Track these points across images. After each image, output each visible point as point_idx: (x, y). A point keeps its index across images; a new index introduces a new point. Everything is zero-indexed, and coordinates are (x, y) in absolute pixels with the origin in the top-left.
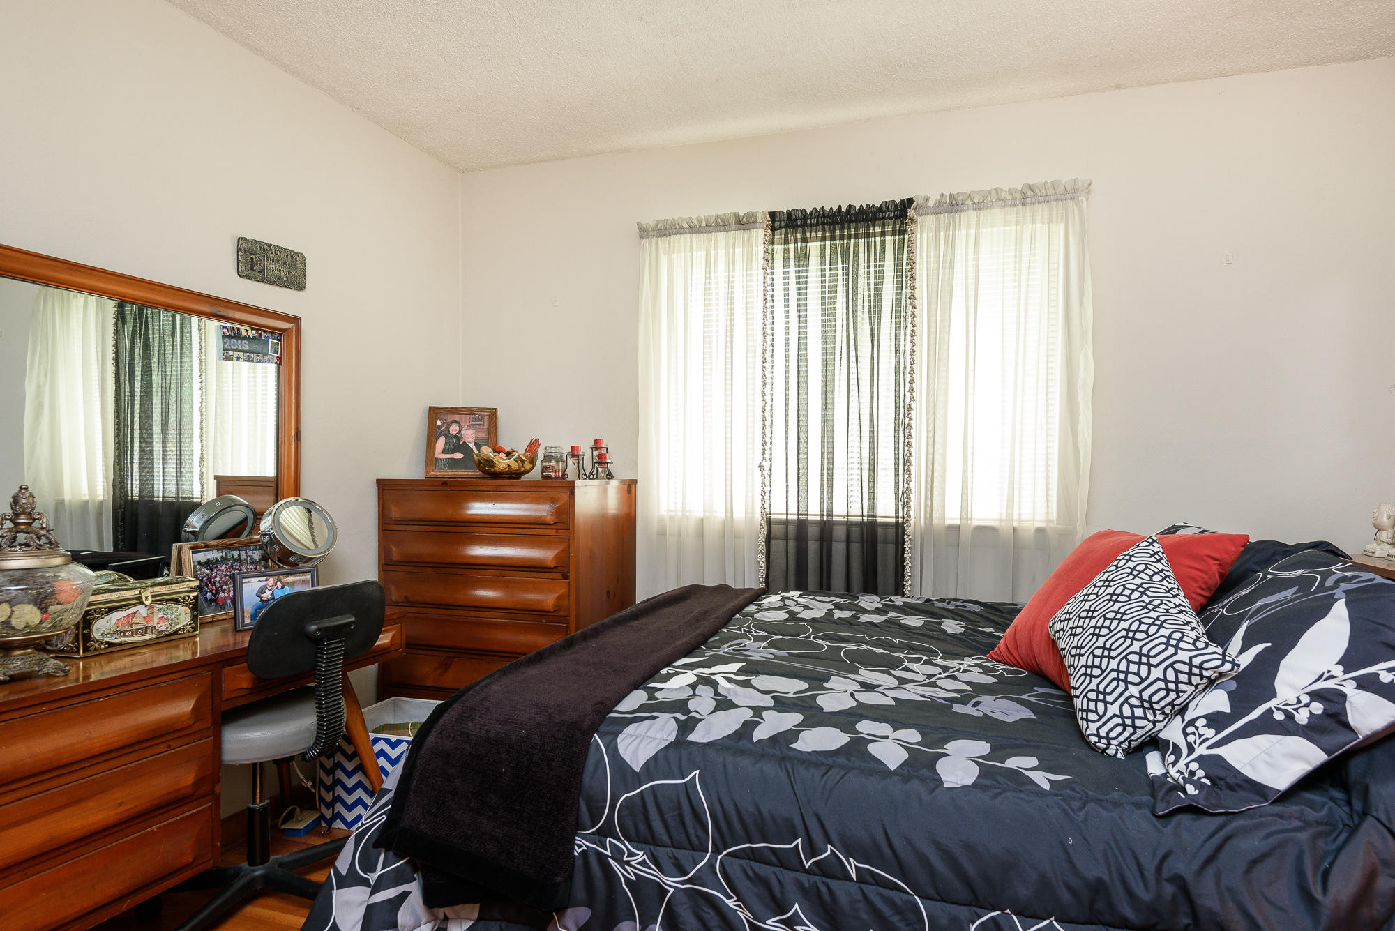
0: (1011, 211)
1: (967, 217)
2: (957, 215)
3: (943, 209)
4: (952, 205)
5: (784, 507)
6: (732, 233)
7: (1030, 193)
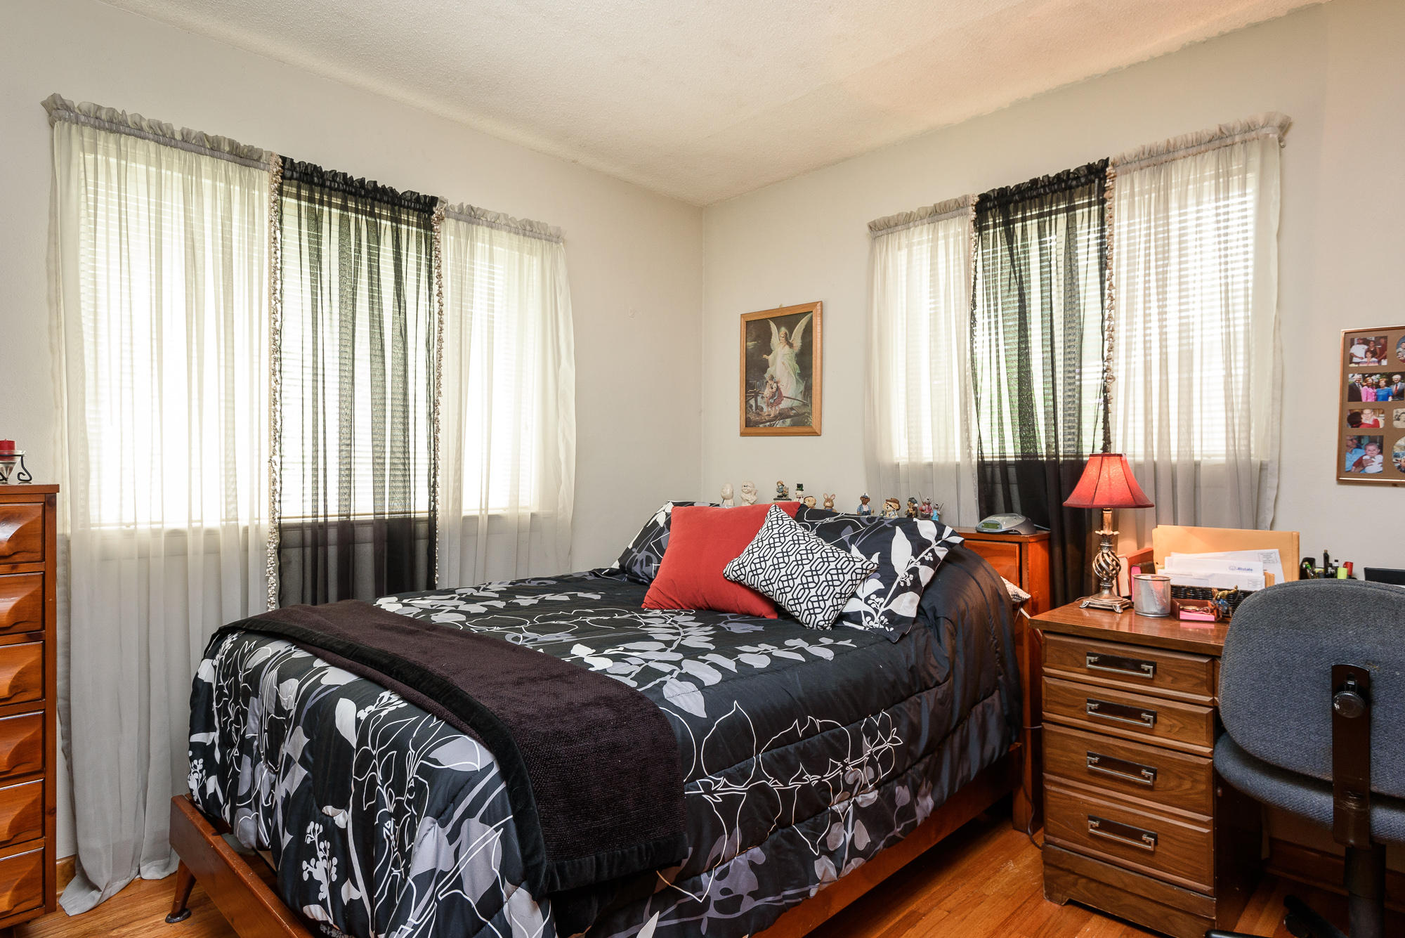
0: (515, 238)
1: (482, 232)
2: (474, 226)
3: (463, 217)
4: (471, 216)
5: (297, 510)
6: (223, 163)
7: (528, 228)
